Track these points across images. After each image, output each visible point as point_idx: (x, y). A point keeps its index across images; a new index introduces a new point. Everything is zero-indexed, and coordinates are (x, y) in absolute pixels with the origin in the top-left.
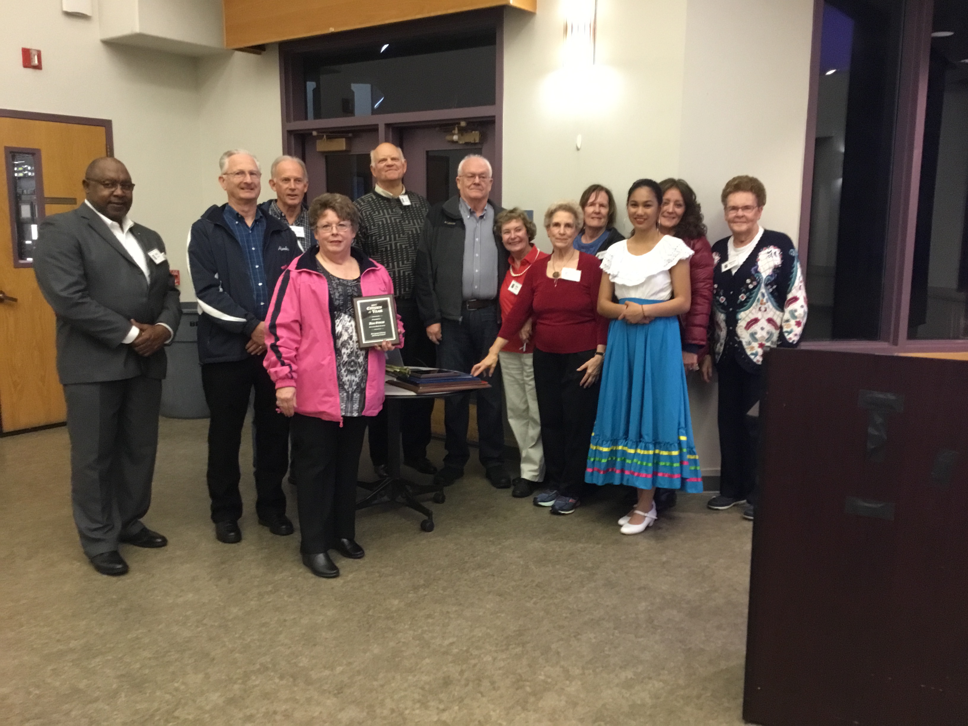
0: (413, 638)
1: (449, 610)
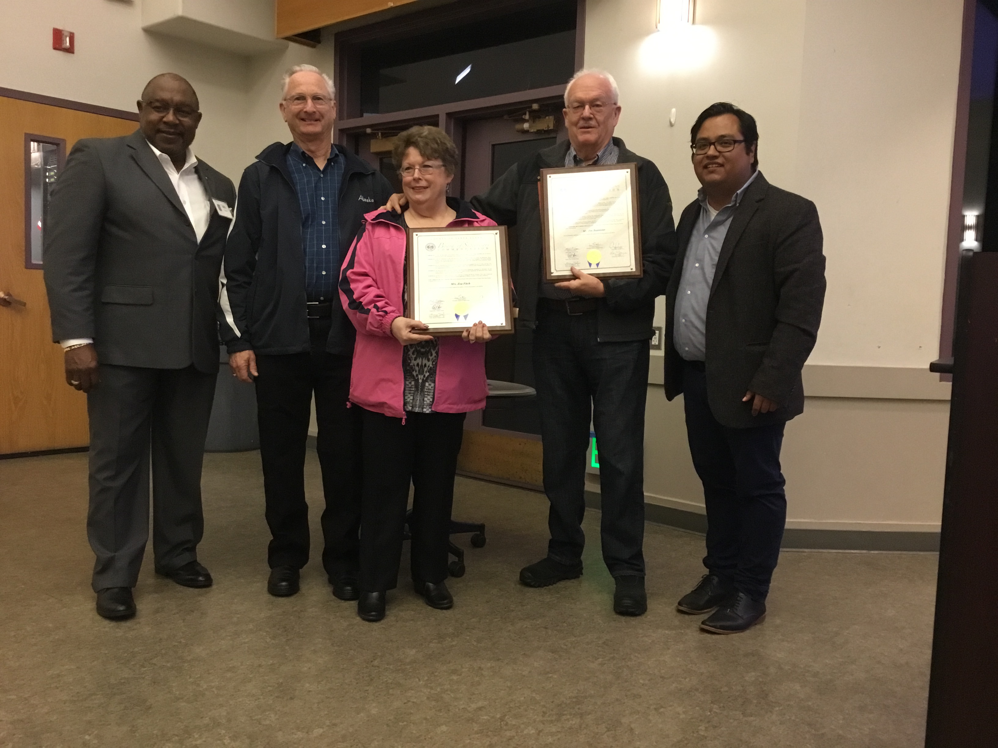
0: (428, 698)
1: (482, 666)
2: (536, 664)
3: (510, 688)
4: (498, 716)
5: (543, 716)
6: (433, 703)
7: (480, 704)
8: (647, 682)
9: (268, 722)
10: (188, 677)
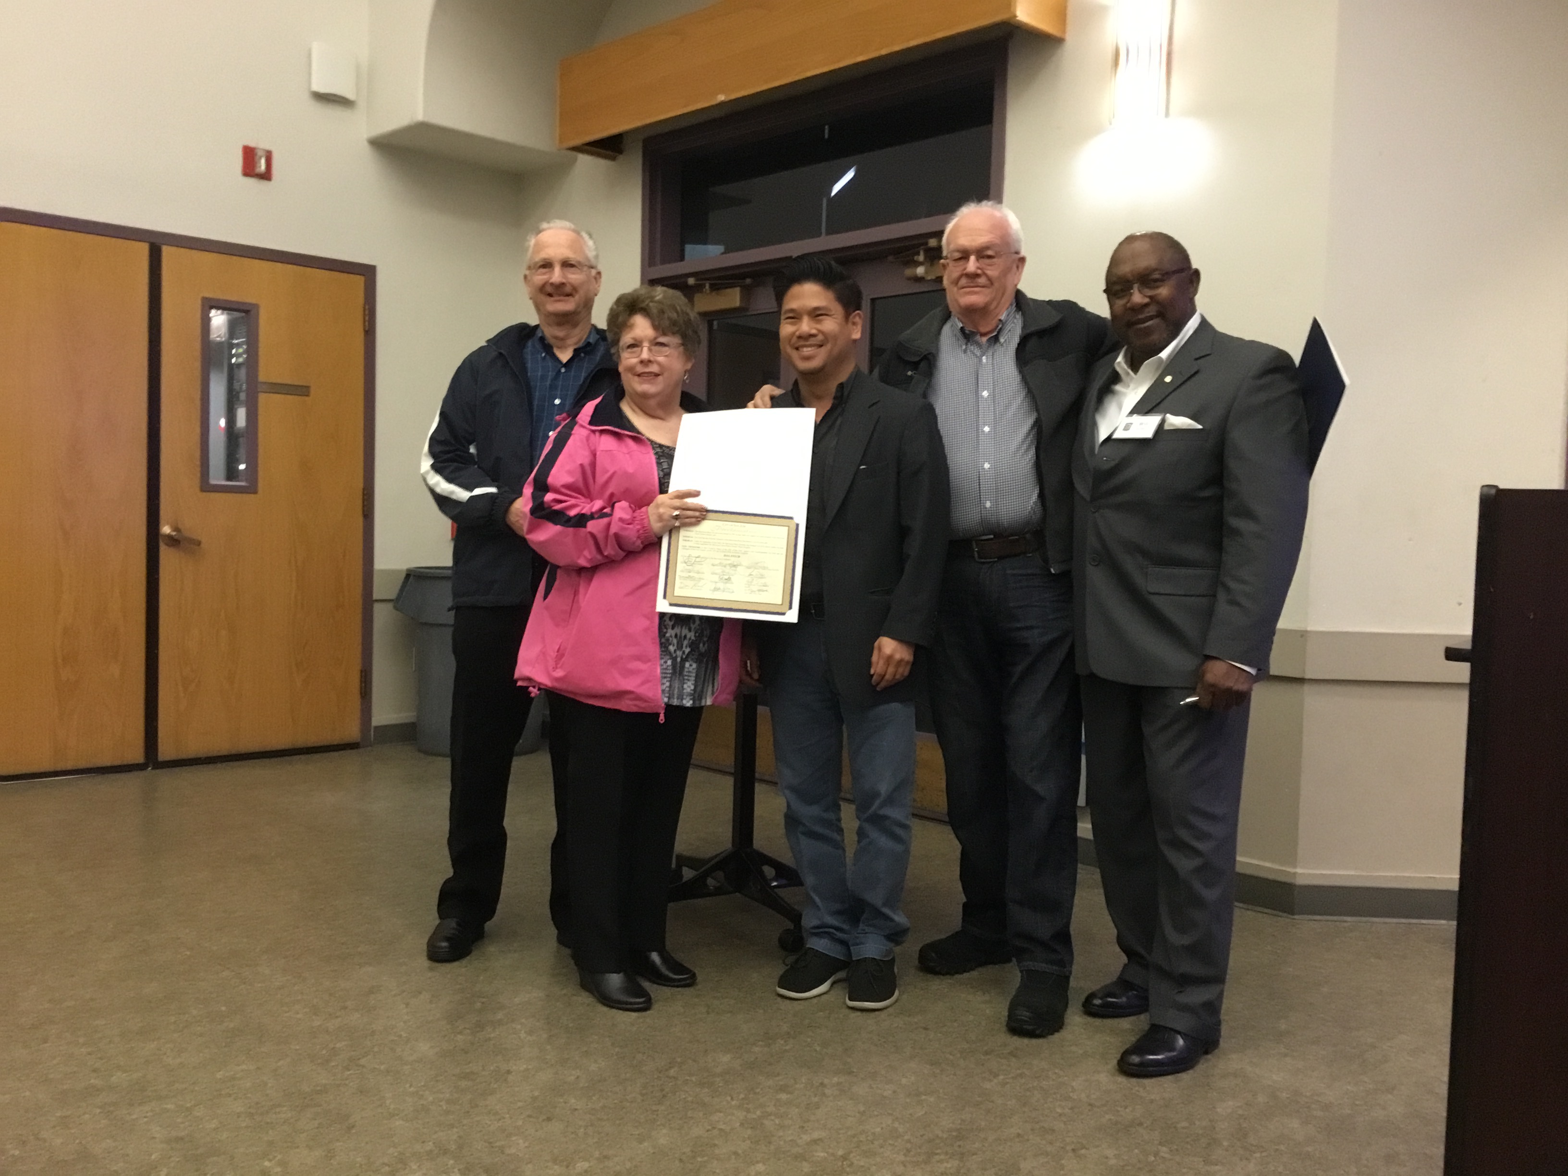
0: (742, 1125)
1: (826, 1081)
2: (904, 1081)
3: (862, 1113)
4: (840, 1153)
5: (905, 1155)
6: (749, 1132)
7: (816, 1135)
8: (1067, 1111)
9: (513, 1151)
10: (408, 1085)
